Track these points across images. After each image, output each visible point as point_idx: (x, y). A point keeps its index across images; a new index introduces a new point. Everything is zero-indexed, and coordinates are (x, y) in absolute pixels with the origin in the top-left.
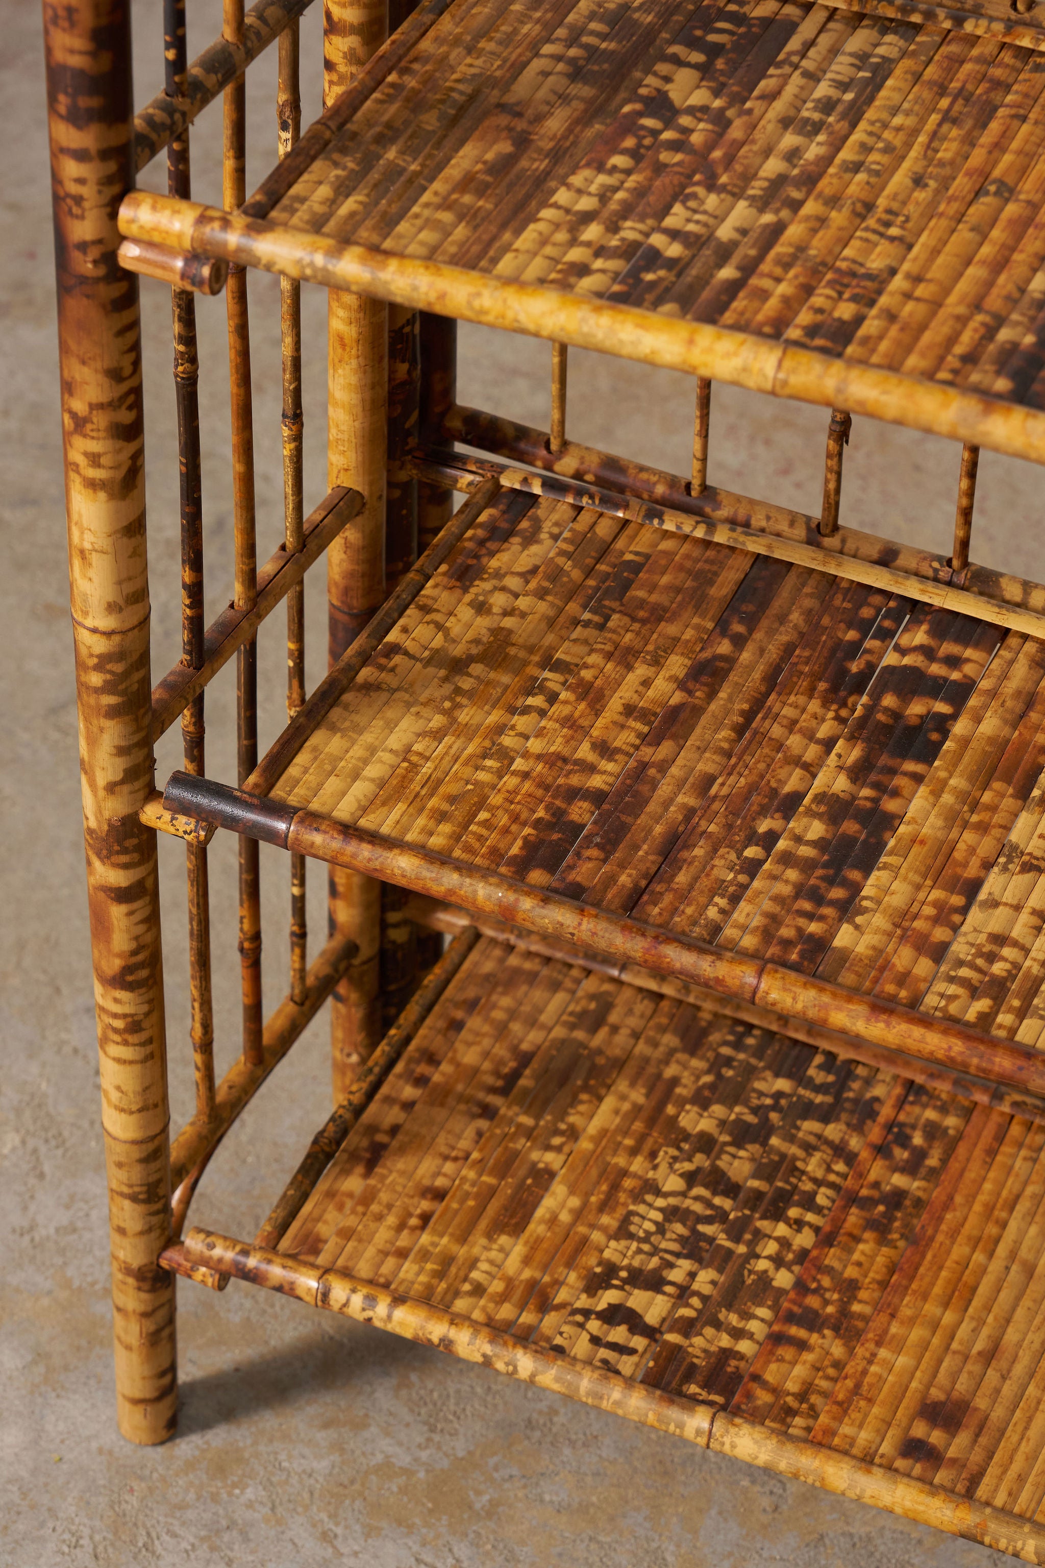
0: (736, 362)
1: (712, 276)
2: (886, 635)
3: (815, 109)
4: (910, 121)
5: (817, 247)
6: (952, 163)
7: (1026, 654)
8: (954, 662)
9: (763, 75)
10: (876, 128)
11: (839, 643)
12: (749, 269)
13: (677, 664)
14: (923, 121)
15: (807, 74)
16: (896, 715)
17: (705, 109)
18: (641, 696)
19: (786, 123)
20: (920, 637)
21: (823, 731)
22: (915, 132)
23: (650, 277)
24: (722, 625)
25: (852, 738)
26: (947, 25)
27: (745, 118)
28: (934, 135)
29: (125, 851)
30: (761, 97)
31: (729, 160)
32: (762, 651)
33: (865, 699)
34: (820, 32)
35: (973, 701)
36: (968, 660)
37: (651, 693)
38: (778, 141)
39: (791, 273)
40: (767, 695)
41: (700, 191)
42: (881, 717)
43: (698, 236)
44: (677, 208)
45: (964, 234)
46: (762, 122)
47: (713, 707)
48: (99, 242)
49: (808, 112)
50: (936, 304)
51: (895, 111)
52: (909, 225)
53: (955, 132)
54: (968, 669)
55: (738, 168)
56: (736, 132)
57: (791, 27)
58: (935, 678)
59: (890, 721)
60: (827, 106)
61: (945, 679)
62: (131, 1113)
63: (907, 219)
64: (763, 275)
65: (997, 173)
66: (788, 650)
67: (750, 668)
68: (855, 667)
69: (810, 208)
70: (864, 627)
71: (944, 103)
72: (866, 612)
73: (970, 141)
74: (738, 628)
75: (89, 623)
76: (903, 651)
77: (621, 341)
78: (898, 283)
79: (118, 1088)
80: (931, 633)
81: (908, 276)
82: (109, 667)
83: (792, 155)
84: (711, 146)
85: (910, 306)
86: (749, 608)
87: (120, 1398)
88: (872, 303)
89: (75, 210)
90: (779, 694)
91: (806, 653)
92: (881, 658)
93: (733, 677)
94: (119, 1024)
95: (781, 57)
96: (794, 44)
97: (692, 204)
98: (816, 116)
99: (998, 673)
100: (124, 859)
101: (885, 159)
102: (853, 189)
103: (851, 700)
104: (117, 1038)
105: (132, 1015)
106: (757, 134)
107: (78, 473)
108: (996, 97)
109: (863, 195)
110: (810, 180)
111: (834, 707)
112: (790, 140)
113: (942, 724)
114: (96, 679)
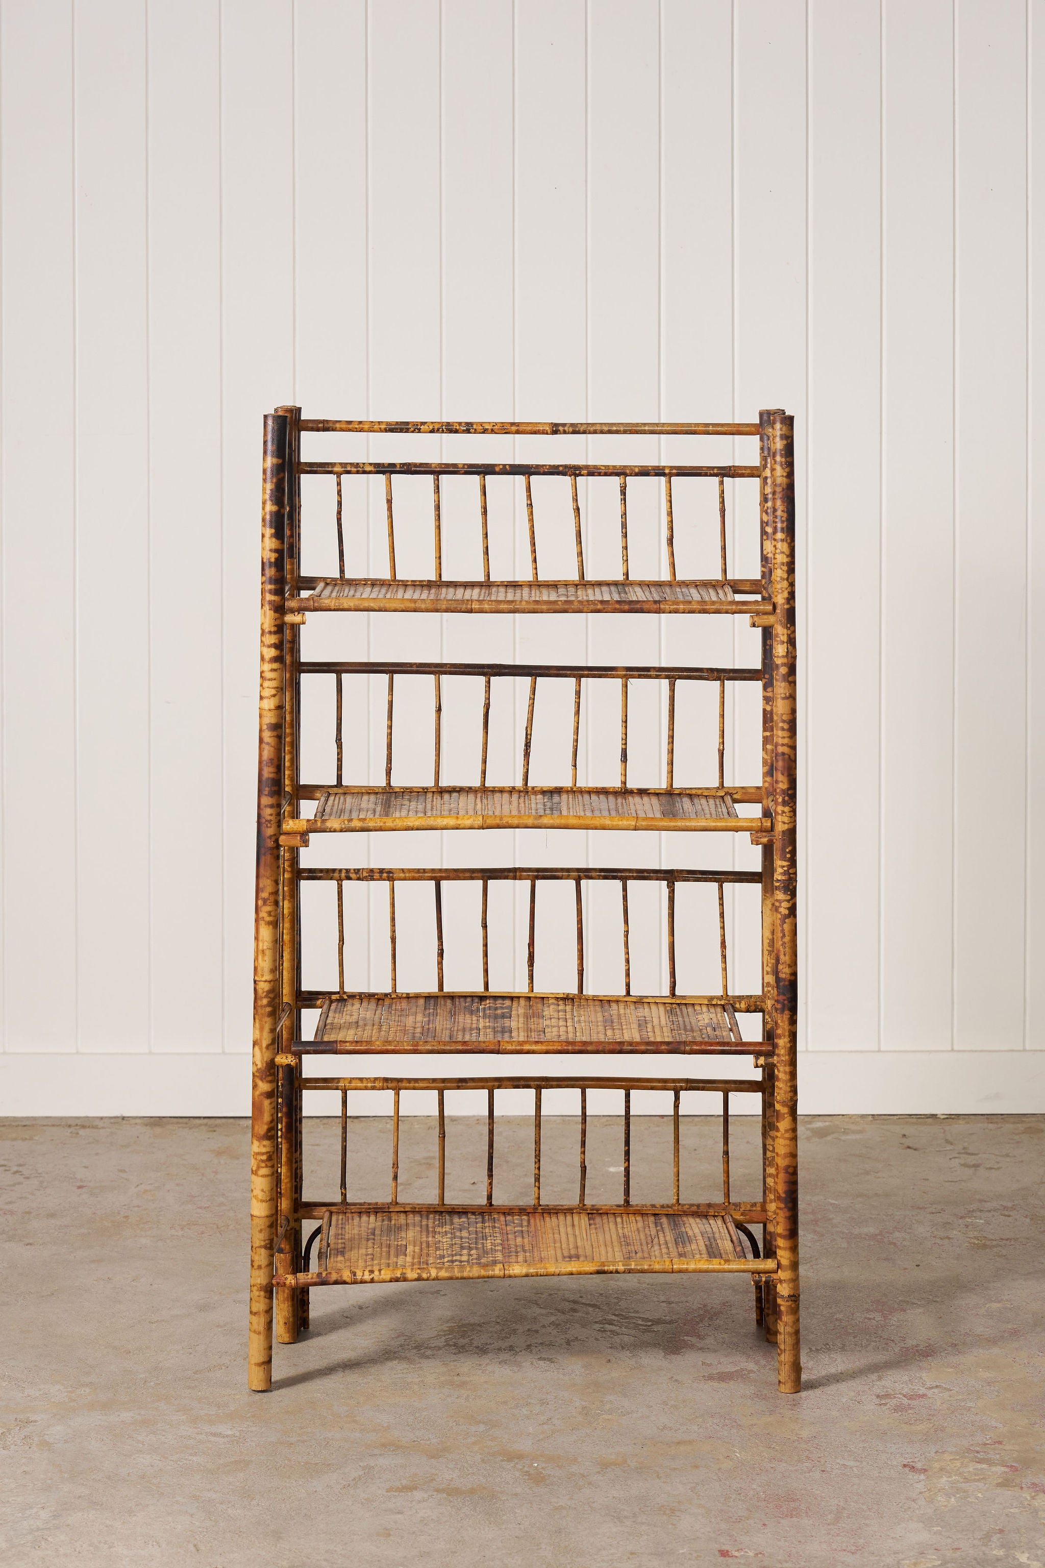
29: (270, 1075)
48: (275, 835)
62: (267, 1201)
75: (264, 979)
79: (262, 1190)
82: (269, 995)
89: (269, 825)
94: (264, 1157)
100: (270, 1078)
104: (263, 1165)
105: (269, 1152)
107: (264, 920)
114: (265, 1001)
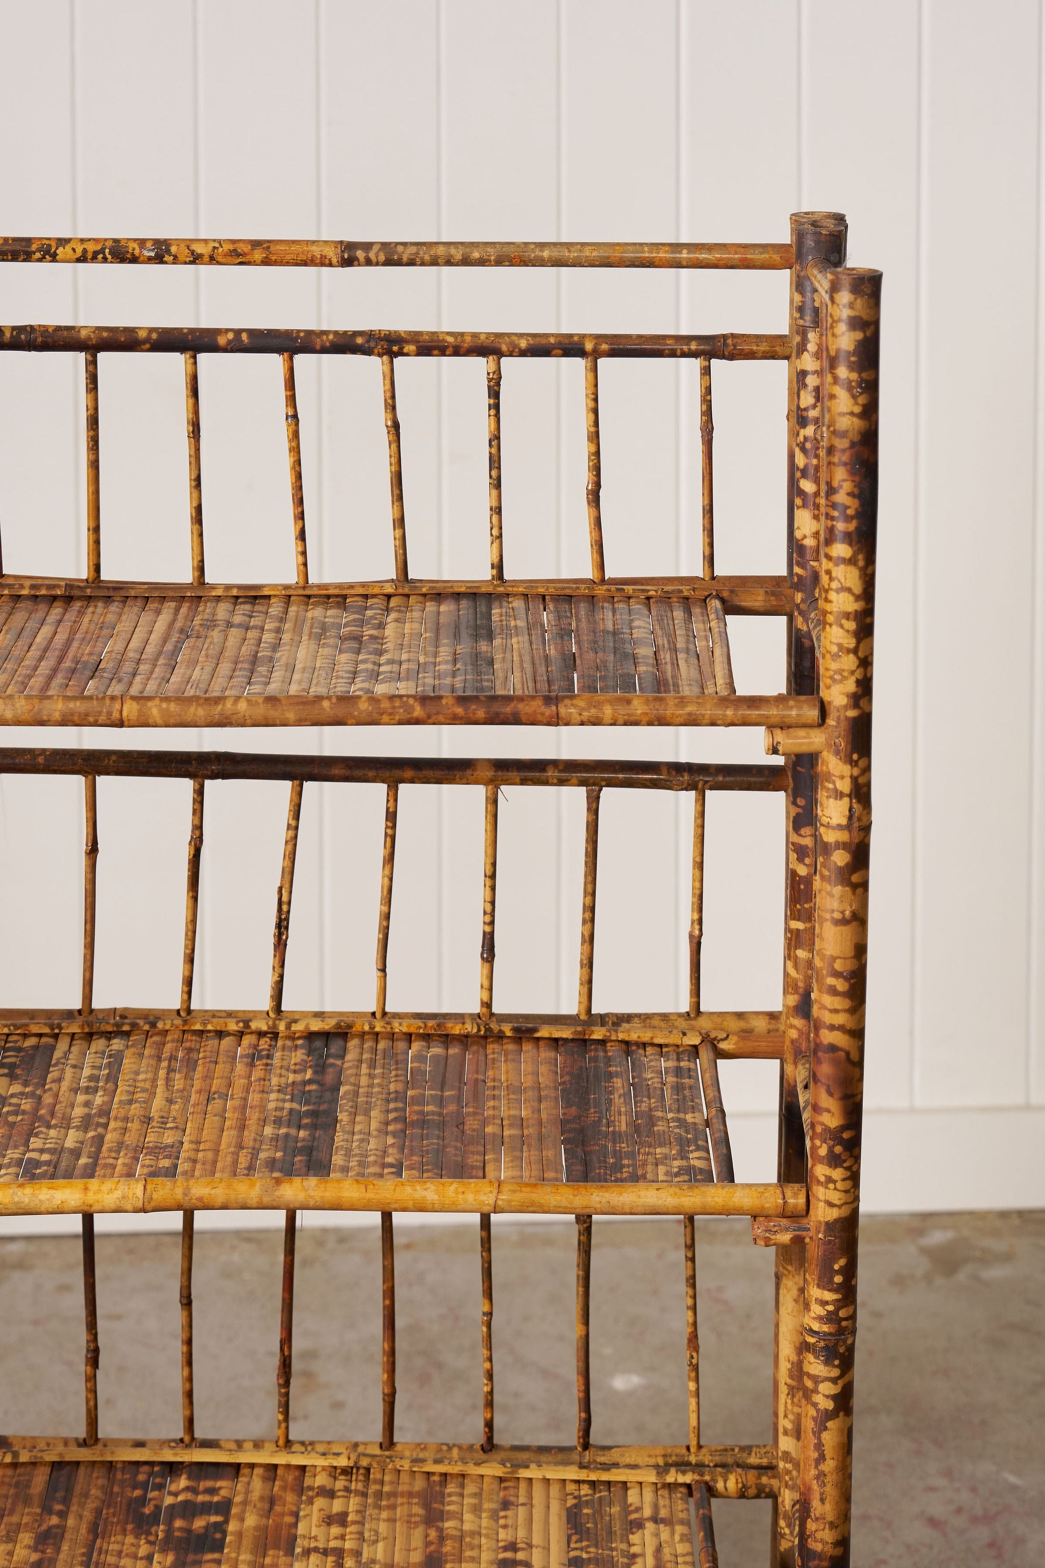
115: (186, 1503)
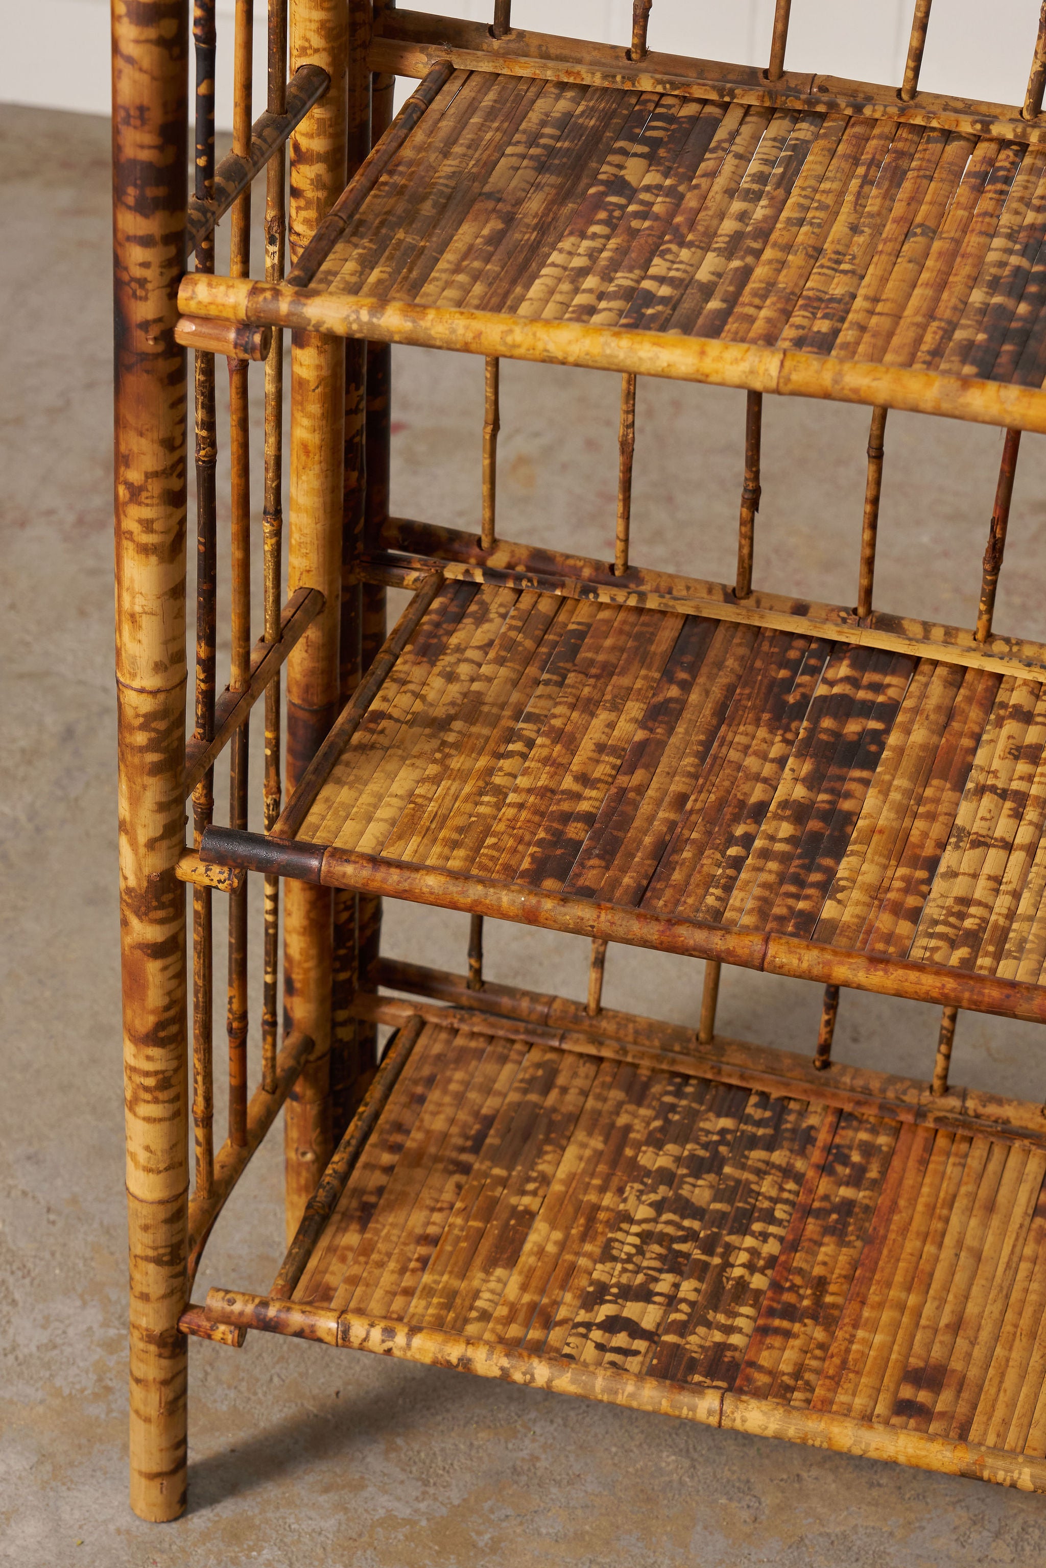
0: (745, 366)
1: (702, 308)
2: (814, 671)
3: (753, 181)
4: (836, 186)
5: (785, 280)
6: (879, 214)
7: (940, 677)
8: (877, 688)
9: (702, 159)
10: (808, 192)
11: (773, 682)
12: (732, 301)
13: (634, 709)
14: (846, 184)
15: (738, 156)
16: (837, 735)
17: (659, 187)
18: (609, 736)
19: (731, 193)
20: (844, 670)
21: (775, 751)
22: (842, 193)
23: (650, 311)
24: (668, 676)
25: (801, 755)
26: (849, 111)
27: (696, 192)
28: (859, 195)
29: (162, 906)
30: (704, 175)
31: (692, 224)
32: (707, 693)
33: (805, 724)
34: (741, 124)
35: (900, 718)
36: (889, 686)
37: (616, 733)
38: (728, 208)
39: (768, 302)
40: (718, 728)
41: (674, 247)
42: (823, 737)
43: (682, 280)
44: (656, 260)
45: (903, 267)
46: (711, 194)
47: (673, 740)
48: (159, 320)
49: (745, 183)
50: (897, 317)
51: (821, 179)
52: (856, 261)
53: (874, 191)
54: (891, 692)
55: (700, 228)
56: (691, 201)
57: (715, 123)
58: (864, 702)
59: (832, 739)
60: (761, 178)
61: (873, 702)
62: (159, 1172)
63: (854, 257)
64: (744, 305)
65: (918, 219)
66: (730, 690)
67: (700, 708)
68: (791, 699)
69: (768, 254)
70: (794, 666)
71: (861, 170)
72: (793, 654)
73: (889, 197)
74: (683, 675)
75: (137, 684)
76: (832, 684)
77: (640, 359)
78: (859, 303)
79: (147, 1148)
80: (852, 666)
81: (866, 298)
82: (153, 725)
83: (743, 217)
84: (672, 214)
85: (874, 320)
86: (688, 658)
87: (136, 1475)
88: (843, 320)
89: (140, 292)
90: (730, 725)
91: (747, 691)
92: (813, 690)
93: (687, 715)
94: (150, 1082)
95: (712, 145)
96: (721, 134)
97: (668, 257)
98: (755, 187)
99: (917, 693)
100: (161, 914)
101: (821, 214)
102: (800, 238)
103: (794, 725)
104: (148, 1096)
105: (163, 1072)
106: (709, 203)
107: (132, 540)
108: (904, 163)
109: (811, 242)
110: (764, 233)
111: (780, 732)
112: (737, 206)
113: (878, 738)
114: (141, 738)
115: (843, 697)
